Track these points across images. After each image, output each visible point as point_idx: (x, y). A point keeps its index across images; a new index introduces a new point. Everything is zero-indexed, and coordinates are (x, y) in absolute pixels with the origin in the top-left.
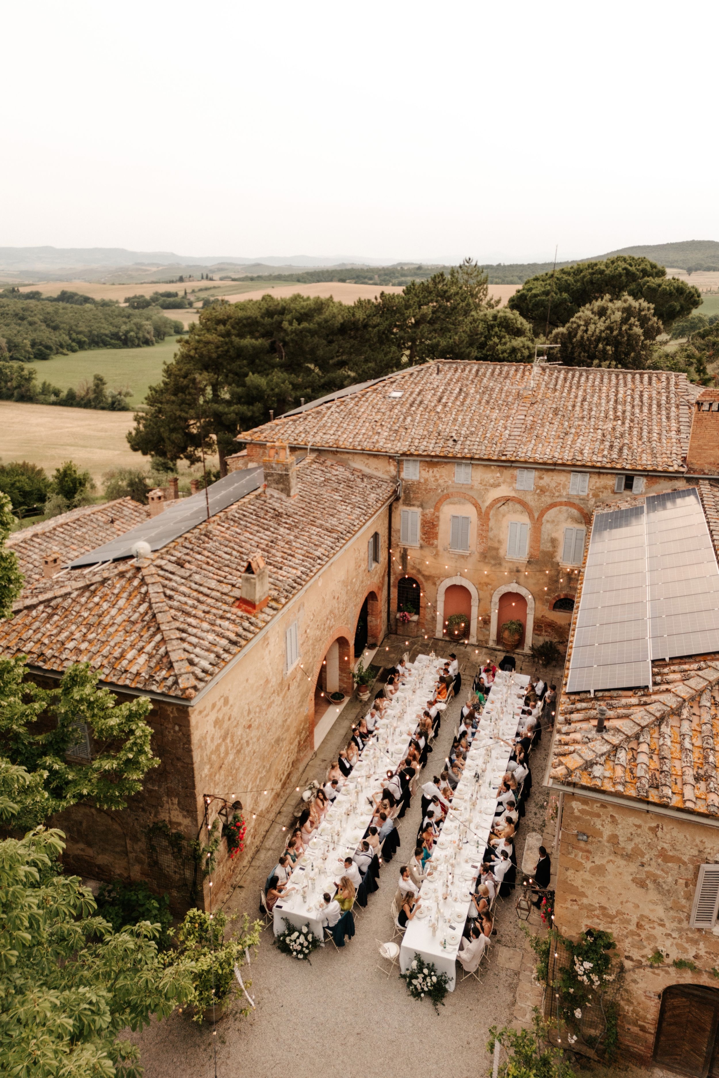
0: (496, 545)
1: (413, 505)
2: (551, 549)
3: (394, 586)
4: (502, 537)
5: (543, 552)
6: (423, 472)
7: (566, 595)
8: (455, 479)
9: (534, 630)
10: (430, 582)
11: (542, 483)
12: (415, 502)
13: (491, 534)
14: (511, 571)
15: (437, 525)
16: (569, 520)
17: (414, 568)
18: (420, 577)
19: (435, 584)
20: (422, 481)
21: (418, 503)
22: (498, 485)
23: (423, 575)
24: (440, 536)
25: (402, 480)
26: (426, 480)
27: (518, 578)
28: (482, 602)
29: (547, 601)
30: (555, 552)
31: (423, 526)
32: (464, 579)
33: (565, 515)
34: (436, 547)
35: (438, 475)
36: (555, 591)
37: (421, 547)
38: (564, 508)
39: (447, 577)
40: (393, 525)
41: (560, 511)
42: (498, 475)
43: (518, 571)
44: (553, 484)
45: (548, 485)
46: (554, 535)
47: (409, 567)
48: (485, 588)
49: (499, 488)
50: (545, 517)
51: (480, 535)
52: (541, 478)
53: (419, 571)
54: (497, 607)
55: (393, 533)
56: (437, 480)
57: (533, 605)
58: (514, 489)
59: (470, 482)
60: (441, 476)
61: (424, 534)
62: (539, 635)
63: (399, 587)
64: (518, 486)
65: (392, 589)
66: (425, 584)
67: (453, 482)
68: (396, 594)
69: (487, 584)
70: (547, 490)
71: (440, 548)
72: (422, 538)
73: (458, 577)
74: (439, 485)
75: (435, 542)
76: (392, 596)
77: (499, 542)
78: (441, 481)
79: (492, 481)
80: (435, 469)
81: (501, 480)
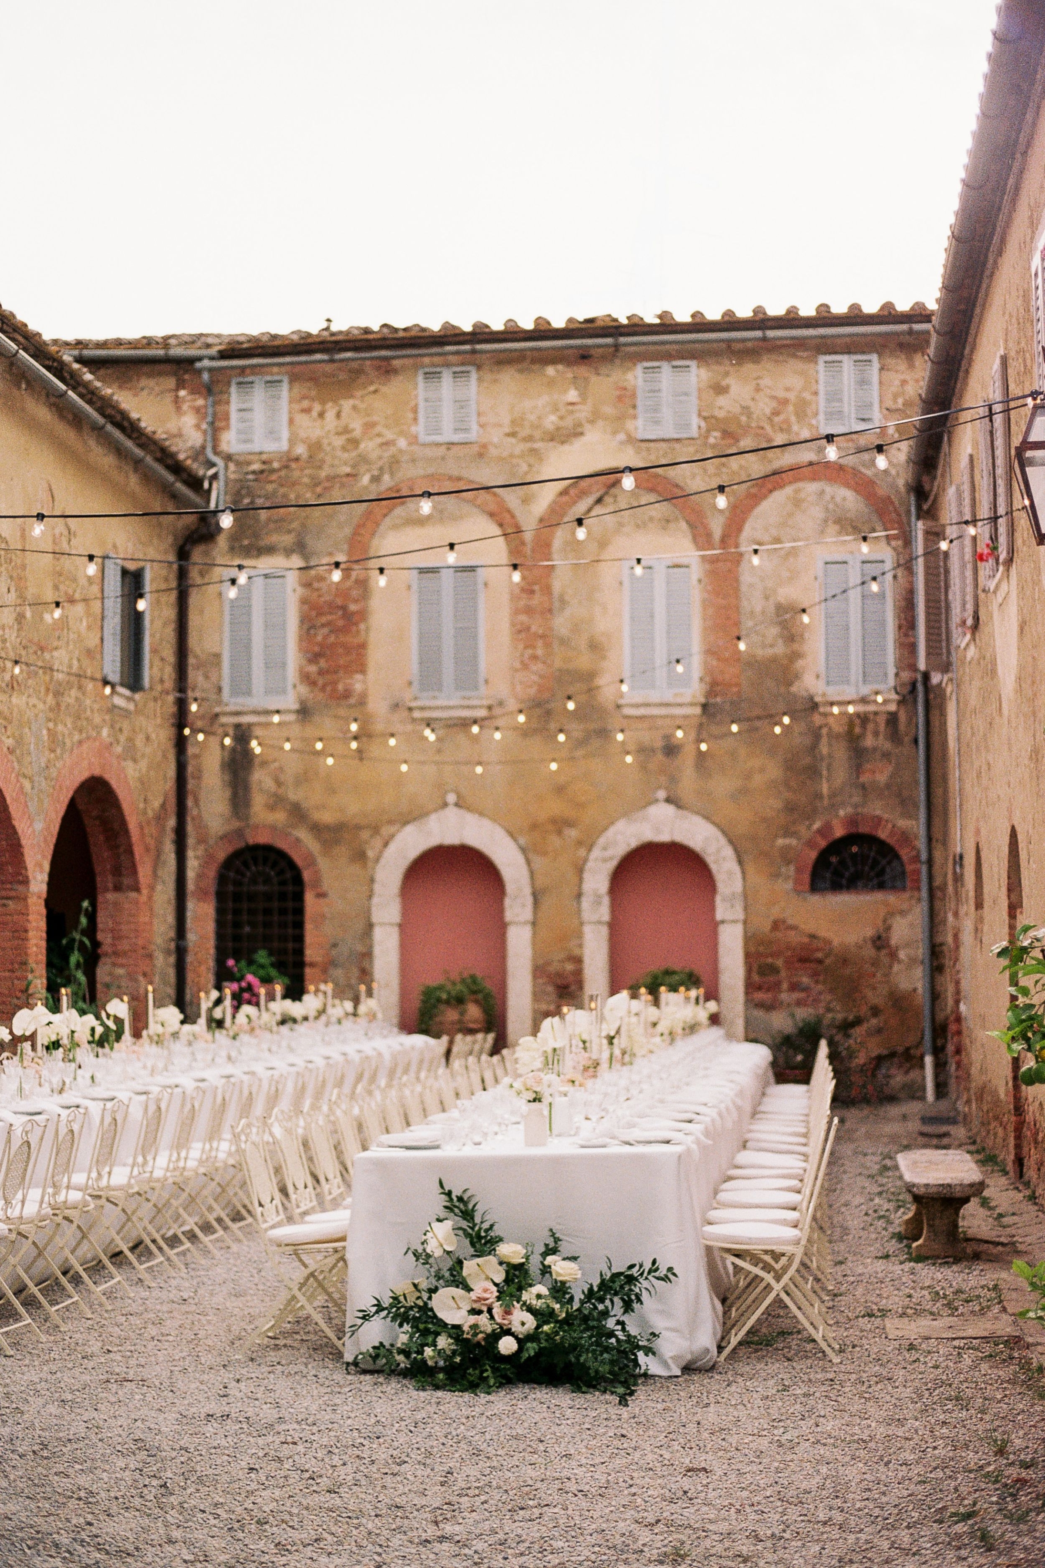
0: (584, 662)
1: (270, 550)
2: (780, 649)
3: (202, 894)
4: (602, 625)
5: (751, 663)
6: (303, 420)
7: (852, 821)
8: (420, 429)
9: (750, 987)
10: (342, 852)
11: (725, 405)
12: (274, 539)
13: (561, 624)
14: (643, 751)
15: (363, 615)
16: (833, 528)
17: (277, 801)
18: (303, 834)
19: (360, 856)
20: (300, 450)
21: (288, 540)
22: (576, 433)
23: (317, 829)
24: (376, 656)
25: (228, 458)
26: (315, 447)
27: (673, 780)
28: (547, 902)
29: (786, 856)
30: (796, 656)
31: (308, 625)
32: (470, 818)
33: (817, 513)
34: (362, 702)
35: (357, 426)
36: (810, 815)
37: (304, 712)
38: (811, 488)
39: (406, 820)
40: (193, 641)
41: (797, 502)
42: (572, 395)
43: (671, 750)
44: (763, 407)
45: (746, 410)
46: (787, 593)
47: (258, 802)
48: (555, 841)
49: (578, 444)
50: (747, 532)
51: (521, 632)
52: (720, 390)
53: (298, 813)
54: (604, 912)
55: (195, 676)
56: (355, 442)
57: (737, 885)
58: (631, 440)
59: (474, 435)
60: (369, 426)
61: (314, 658)
62: (769, 1007)
63: (220, 896)
64: (641, 427)
65: (190, 905)
66: (323, 863)
67: (414, 440)
68: (210, 927)
69: (560, 824)
70: (746, 429)
71: (377, 705)
72: (306, 678)
73: (451, 812)
74: (363, 459)
75: (358, 684)
76: (191, 937)
77: (595, 647)
78: (368, 446)
79: (551, 421)
80: (347, 405)
81: (583, 412)
